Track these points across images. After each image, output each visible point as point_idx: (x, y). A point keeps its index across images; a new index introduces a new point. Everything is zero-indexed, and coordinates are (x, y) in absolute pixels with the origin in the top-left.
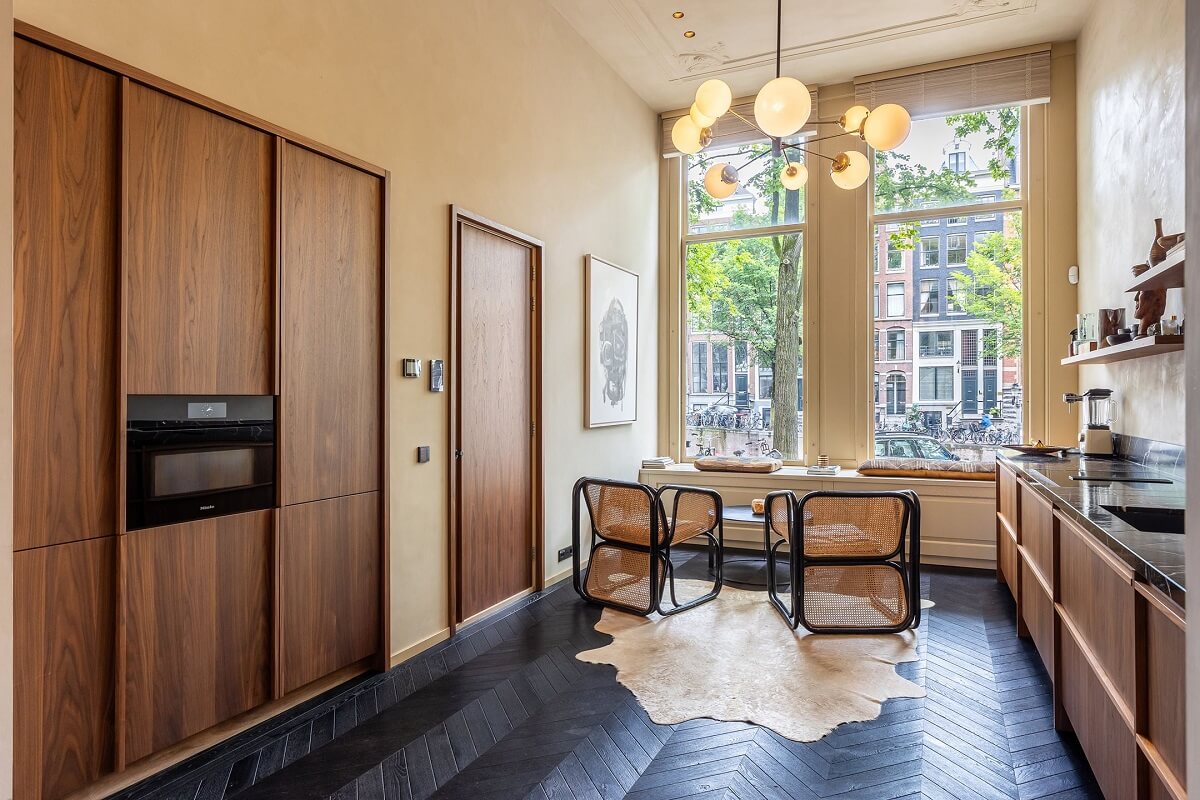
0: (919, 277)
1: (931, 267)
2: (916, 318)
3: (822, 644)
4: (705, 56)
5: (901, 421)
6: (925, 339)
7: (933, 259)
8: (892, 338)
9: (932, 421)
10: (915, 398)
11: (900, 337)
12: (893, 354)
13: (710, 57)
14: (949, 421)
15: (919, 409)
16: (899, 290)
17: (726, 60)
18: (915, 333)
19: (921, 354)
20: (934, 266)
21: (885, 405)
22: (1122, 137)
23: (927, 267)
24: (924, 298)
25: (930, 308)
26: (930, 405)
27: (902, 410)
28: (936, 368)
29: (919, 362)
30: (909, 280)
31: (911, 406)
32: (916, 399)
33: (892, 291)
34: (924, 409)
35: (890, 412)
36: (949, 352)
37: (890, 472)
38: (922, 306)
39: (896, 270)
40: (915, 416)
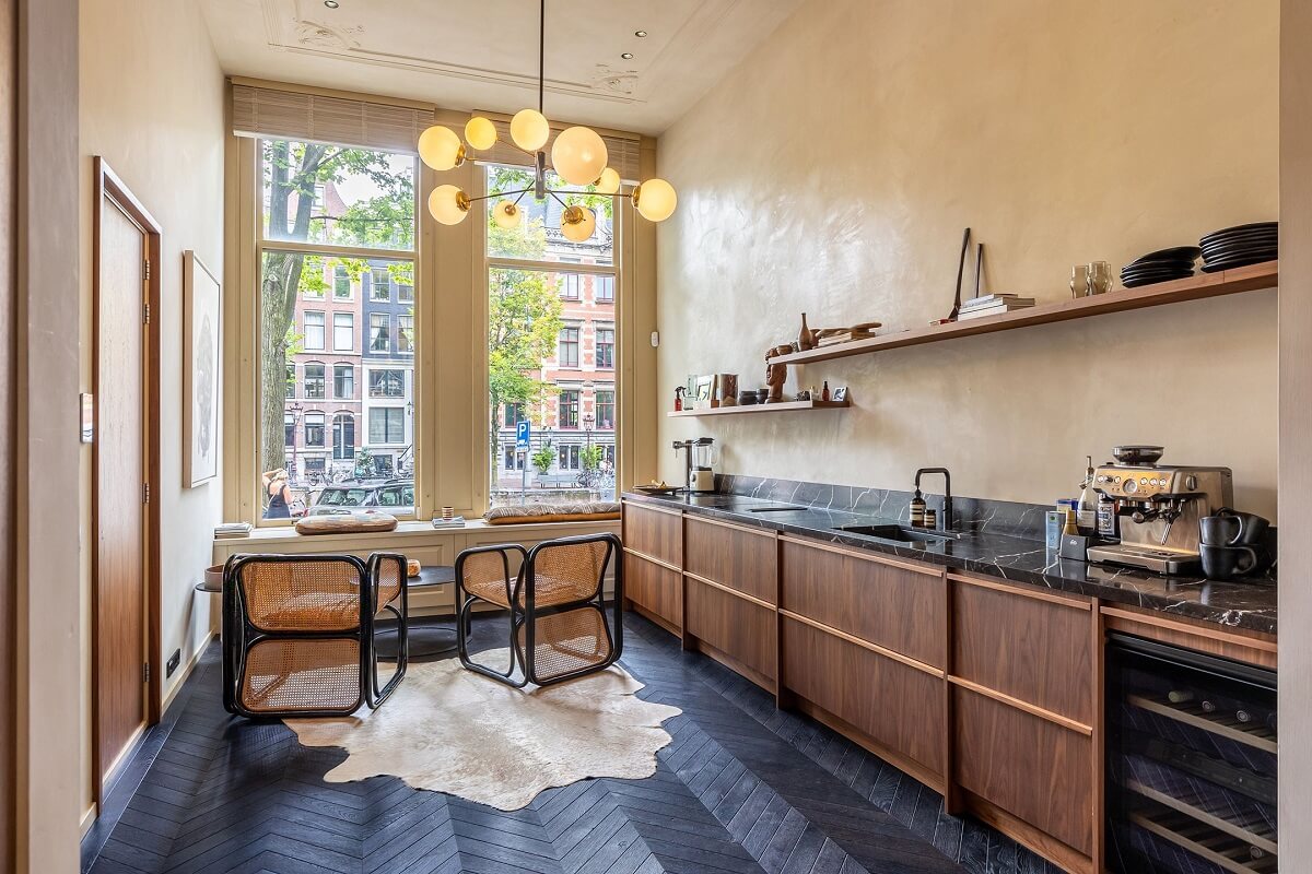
0: (369, 310)
1: (381, 300)
2: (366, 354)
3: (556, 693)
4: (333, 34)
5: (350, 465)
6: (376, 377)
7: (383, 293)
8: (339, 373)
9: (383, 465)
10: (364, 441)
11: (347, 373)
12: (339, 392)
13: (339, 37)
14: (400, 465)
15: (368, 452)
16: (347, 322)
17: (356, 47)
18: (366, 368)
19: (370, 395)
20: (385, 301)
21: (332, 449)
22: (721, 237)
23: (377, 300)
24: (375, 333)
25: (378, 345)
26: (381, 448)
27: (350, 454)
28: (386, 409)
29: (368, 402)
30: (359, 313)
31: (360, 449)
32: (365, 443)
33: (339, 321)
34: (374, 453)
35: (337, 456)
36: (399, 393)
37: (520, 519)
38: (373, 342)
39: (345, 300)
40: (365, 460)
